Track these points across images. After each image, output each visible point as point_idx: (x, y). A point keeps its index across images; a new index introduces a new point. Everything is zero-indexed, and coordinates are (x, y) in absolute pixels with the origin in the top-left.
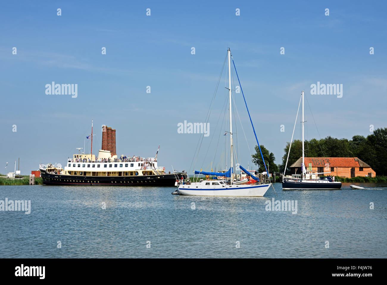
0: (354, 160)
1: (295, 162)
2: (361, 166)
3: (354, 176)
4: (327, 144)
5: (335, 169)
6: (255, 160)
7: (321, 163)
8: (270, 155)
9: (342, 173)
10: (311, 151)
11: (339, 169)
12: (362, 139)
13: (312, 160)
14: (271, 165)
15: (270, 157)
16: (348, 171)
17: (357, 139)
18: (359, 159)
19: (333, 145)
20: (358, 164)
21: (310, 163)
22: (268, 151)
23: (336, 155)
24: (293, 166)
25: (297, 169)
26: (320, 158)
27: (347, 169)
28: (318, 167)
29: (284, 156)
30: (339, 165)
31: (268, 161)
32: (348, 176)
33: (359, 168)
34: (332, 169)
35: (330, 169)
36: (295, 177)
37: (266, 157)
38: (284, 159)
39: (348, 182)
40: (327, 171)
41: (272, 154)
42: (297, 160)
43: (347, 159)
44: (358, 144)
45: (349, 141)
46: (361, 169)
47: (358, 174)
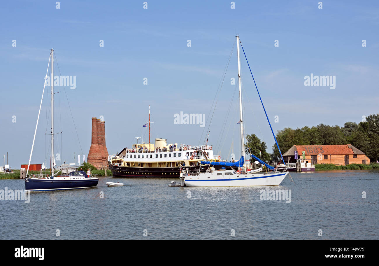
0: (347, 147)
1: (288, 150)
2: (355, 153)
3: (348, 163)
4: (319, 132)
5: (329, 156)
6: (247, 149)
7: (315, 151)
8: (262, 144)
9: (336, 161)
10: (303, 139)
11: (332, 156)
12: (354, 126)
13: (305, 148)
14: (263, 154)
15: (262, 146)
16: (342, 158)
17: (349, 126)
18: (352, 146)
19: (326, 133)
20: (352, 151)
21: (303, 151)
22: (259, 140)
23: (329, 143)
24: (286, 154)
25: (290, 157)
26: (313, 146)
27: (340, 156)
28: (311, 155)
29: (274, 145)
30: (333, 153)
31: (260, 150)
32: (342, 163)
33: (353, 155)
34: (326, 157)
35: (324, 157)
36: (290, 165)
37: (258, 146)
38: (274, 148)
39: (343, 170)
40: (320, 158)
41: (263, 143)
42: (289, 149)
43: (341, 146)
44: (350, 131)
45: (340, 128)
46: (355, 156)
47: (352, 161)
